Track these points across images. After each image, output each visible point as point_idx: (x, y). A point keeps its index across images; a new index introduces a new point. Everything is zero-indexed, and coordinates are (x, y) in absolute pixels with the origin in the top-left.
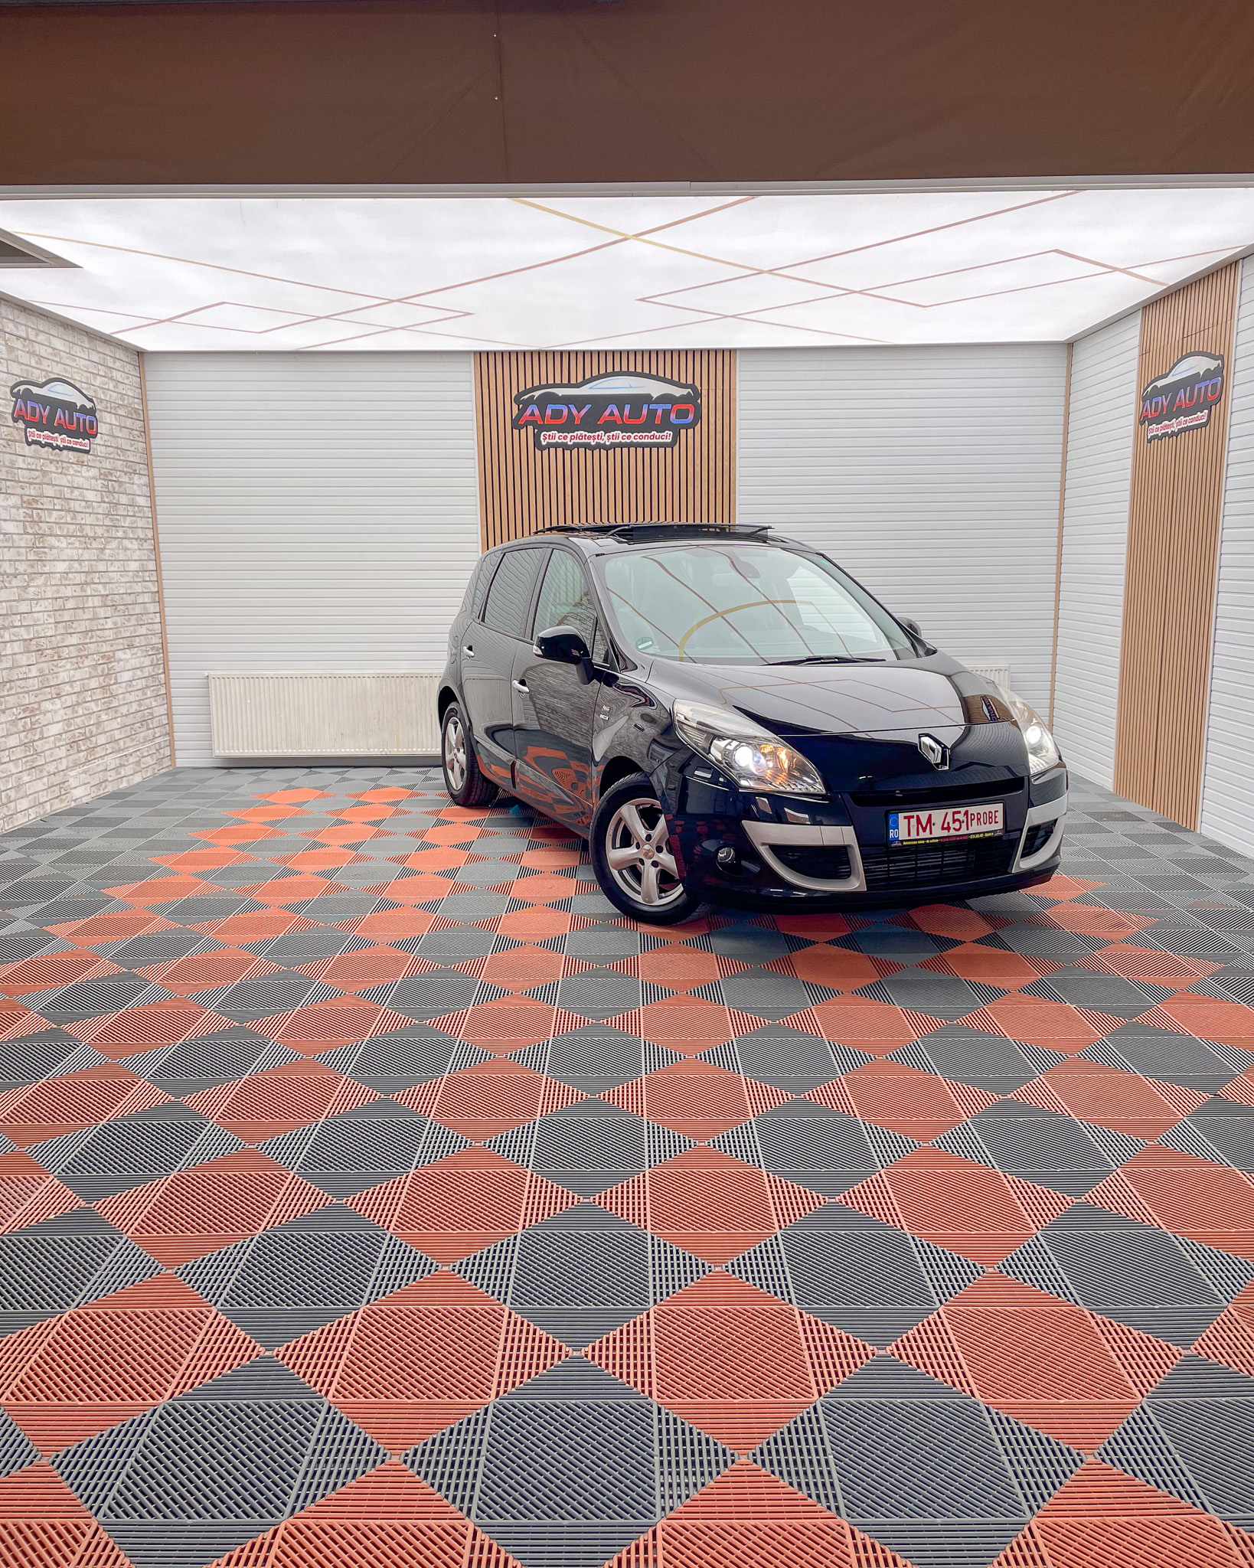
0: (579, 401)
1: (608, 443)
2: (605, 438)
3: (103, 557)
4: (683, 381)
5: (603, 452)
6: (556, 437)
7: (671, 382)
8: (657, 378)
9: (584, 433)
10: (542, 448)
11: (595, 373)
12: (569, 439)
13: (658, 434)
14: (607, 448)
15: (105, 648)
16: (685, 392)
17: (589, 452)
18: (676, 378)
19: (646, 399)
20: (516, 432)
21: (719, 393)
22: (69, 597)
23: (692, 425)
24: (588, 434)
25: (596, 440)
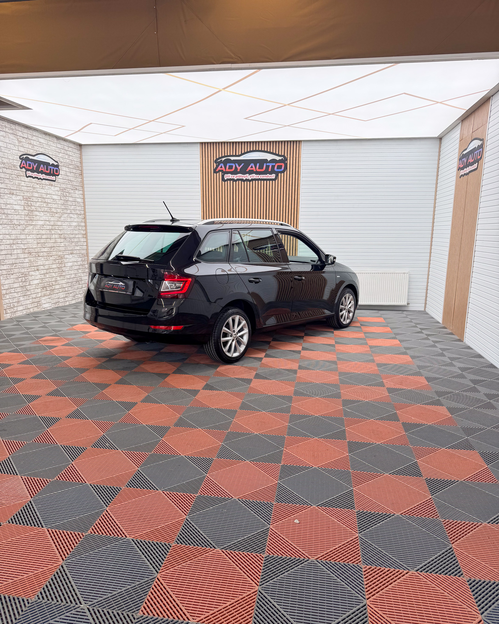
0: (240, 162)
1: (250, 179)
2: (249, 177)
3: (60, 220)
4: (280, 154)
5: (248, 183)
6: (229, 176)
7: (275, 154)
8: (270, 153)
9: (241, 175)
10: (225, 181)
11: (246, 151)
12: (235, 177)
13: (270, 175)
14: (250, 181)
15: (60, 253)
16: (281, 158)
17: (243, 183)
18: (277, 153)
19: (265, 161)
20: (215, 174)
22: (44, 234)
23: (283, 172)
24: (242, 175)
25: (246, 178)
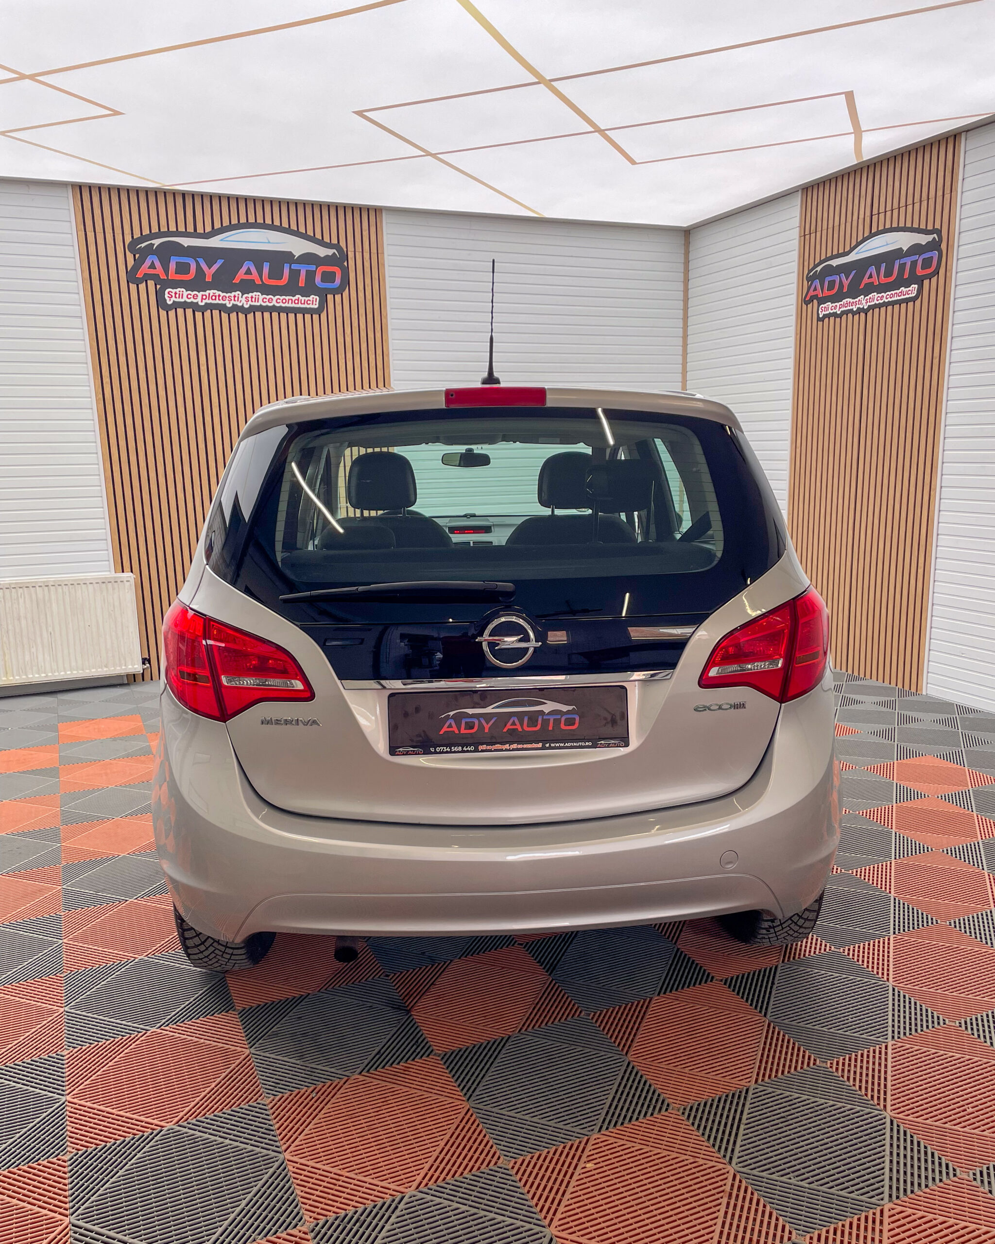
0: (211, 254)
1: (246, 306)
2: (243, 300)
4: (327, 240)
5: (242, 316)
6: (184, 295)
7: (312, 239)
8: (297, 234)
9: (217, 293)
10: (167, 308)
11: (226, 223)
12: (200, 298)
13: (303, 299)
14: (246, 311)
16: (330, 252)
17: (225, 316)
18: (319, 236)
19: (287, 257)
20: (133, 287)
21: (367, 256)
23: (340, 290)
24: (222, 294)
25: (233, 302)
